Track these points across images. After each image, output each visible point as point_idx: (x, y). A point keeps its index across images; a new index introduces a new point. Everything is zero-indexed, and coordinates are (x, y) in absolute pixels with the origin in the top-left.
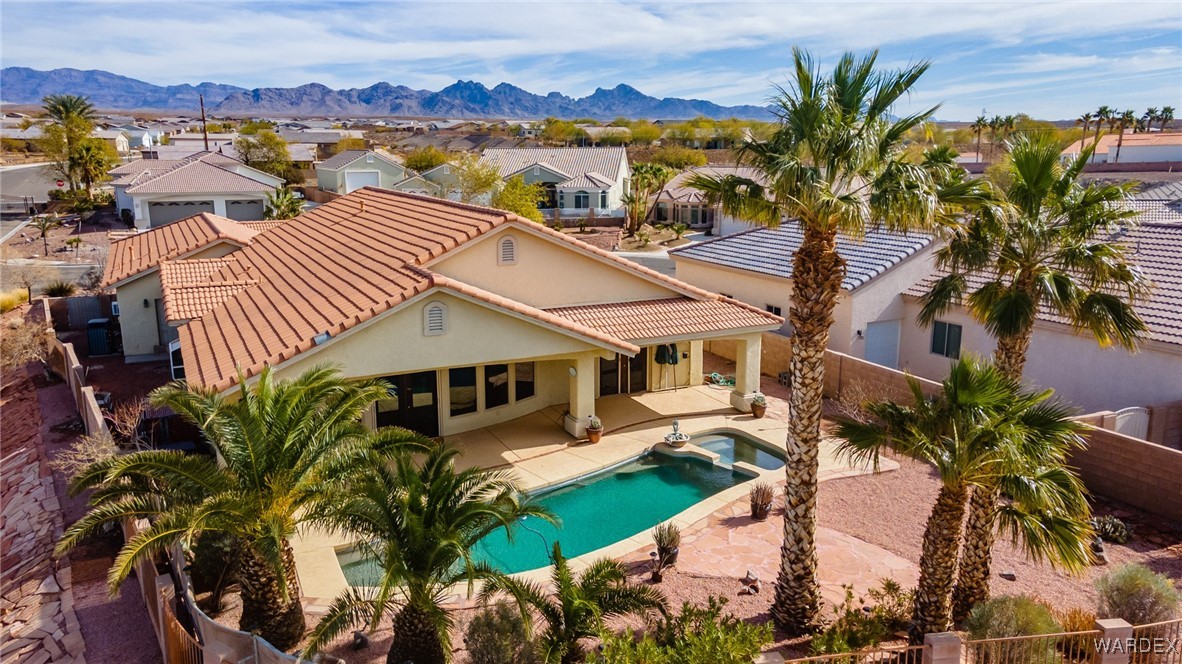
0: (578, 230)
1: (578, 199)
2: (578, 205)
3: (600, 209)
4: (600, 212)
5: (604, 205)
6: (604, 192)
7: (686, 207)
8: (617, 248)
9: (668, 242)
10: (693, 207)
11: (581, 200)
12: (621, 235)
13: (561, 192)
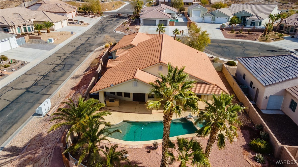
0: (247, 32)
1: (252, 23)
2: (251, 25)
3: (258, 26)
4: (258, 27)
5: (260, 25)
6: (261, 21)
7: (290, 27)
8: (256, 40)
9: (275, 39)
10: (292, 27)
11: (253, 23)
12: (261, 35)
13: (247, 20)
